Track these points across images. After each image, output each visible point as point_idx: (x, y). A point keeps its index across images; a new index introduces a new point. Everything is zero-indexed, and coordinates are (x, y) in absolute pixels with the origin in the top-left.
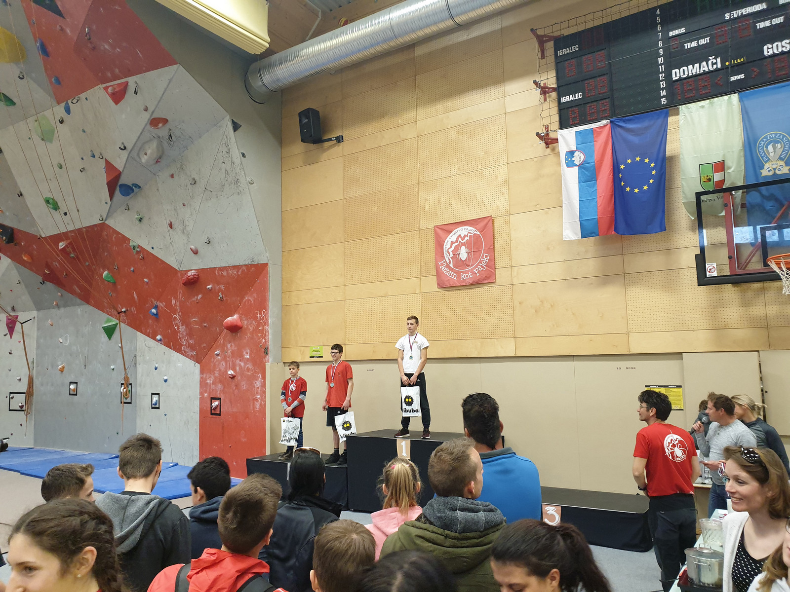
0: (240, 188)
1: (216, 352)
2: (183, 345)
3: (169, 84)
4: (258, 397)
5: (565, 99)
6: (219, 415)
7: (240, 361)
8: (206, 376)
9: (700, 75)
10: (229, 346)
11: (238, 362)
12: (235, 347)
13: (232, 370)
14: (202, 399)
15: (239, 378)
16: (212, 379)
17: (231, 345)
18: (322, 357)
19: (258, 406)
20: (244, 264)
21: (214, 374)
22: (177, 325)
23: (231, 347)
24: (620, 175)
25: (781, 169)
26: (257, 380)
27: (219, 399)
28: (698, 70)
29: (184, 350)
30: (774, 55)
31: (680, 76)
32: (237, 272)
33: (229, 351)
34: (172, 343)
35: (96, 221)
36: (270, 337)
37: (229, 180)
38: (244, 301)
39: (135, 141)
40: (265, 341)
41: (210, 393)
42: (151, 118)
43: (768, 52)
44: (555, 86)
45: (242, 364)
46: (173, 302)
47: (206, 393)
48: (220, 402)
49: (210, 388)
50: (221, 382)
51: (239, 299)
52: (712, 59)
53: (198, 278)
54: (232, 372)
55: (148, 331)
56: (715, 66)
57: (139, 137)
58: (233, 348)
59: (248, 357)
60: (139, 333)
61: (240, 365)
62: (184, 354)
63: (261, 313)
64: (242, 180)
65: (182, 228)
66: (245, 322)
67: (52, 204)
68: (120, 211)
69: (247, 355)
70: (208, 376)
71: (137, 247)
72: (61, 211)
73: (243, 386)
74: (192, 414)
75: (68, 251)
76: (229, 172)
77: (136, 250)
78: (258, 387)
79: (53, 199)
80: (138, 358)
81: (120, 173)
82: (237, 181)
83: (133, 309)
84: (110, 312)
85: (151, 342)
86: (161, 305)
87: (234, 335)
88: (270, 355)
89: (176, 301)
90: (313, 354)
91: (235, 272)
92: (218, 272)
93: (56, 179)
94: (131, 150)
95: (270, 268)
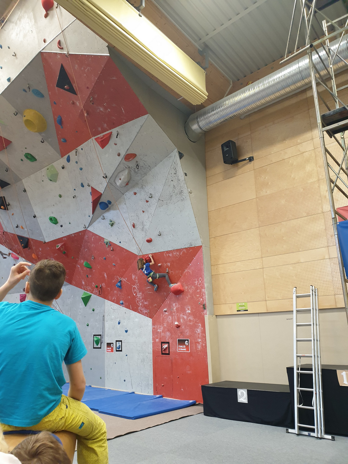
0: (183, 196)
1: (165, 310)
2: (140, 306)
4: (200, 340)
6: (169, 354)
7: (184, 315)
8: (157, 327)
10: (174, 305)
12: (179, 305)
13: (177, 322)
14: (154, 344)
15: (183, 327)
16: (162, 328)
17: (176, 304)
18: (247, 310)
19: (199, 347)
20: (184, 247)
21: (163, 325)
22: (135, 292)
26: (197, 328)
27: (168, 343)
29: (140, 310)
32: (180, 253)
33: (175, 309)
34: (132, 305)
35: (81, 229)
36: (206, 297)
37: (176, 192)
38: (184, 273)
39: (114, 171)
40: (203, 300)
41: (160, 339)
42: (126, 154)
45: (185, 317)
46: (133, 277)
47: (157, 338)
48: (169, 345)
49: (160, 335)
50: (168, 331)
51: (181, 271)
55: (113, 298)
57: (116, 169)
58: (177, 306)
59: (190, 312)
60: (106, 301)
61: (183, 319)
62: (140, 312)
63: (198, 280)
64: (186, 192)
65: (141, 227)
66: (186, 287)
67: (54, 221)
68: (98, 220)
69: (189, 310)
70: (158, 327)
71: (108, 243)
72: (59, 225)
73: (187, 332)
74: (147, 354)
75: (62, 249)
76: (176, 186)
77: (108, 245)
78: (199, 333)
79: (54, 218)
80: (106, 317)
81: (101, 195)
82: (181, 192)
83: (103, 284)
84: (86, 288)
85: (116, 306)
86: (124, 280)
87: (177, 296)
88: (207, 310)
89: (135, 276)
90: (240, 308)
91: (178, 254)
92: (166, 255)
93: (57, 205)
94: (110, 178)
95: (204, 249)
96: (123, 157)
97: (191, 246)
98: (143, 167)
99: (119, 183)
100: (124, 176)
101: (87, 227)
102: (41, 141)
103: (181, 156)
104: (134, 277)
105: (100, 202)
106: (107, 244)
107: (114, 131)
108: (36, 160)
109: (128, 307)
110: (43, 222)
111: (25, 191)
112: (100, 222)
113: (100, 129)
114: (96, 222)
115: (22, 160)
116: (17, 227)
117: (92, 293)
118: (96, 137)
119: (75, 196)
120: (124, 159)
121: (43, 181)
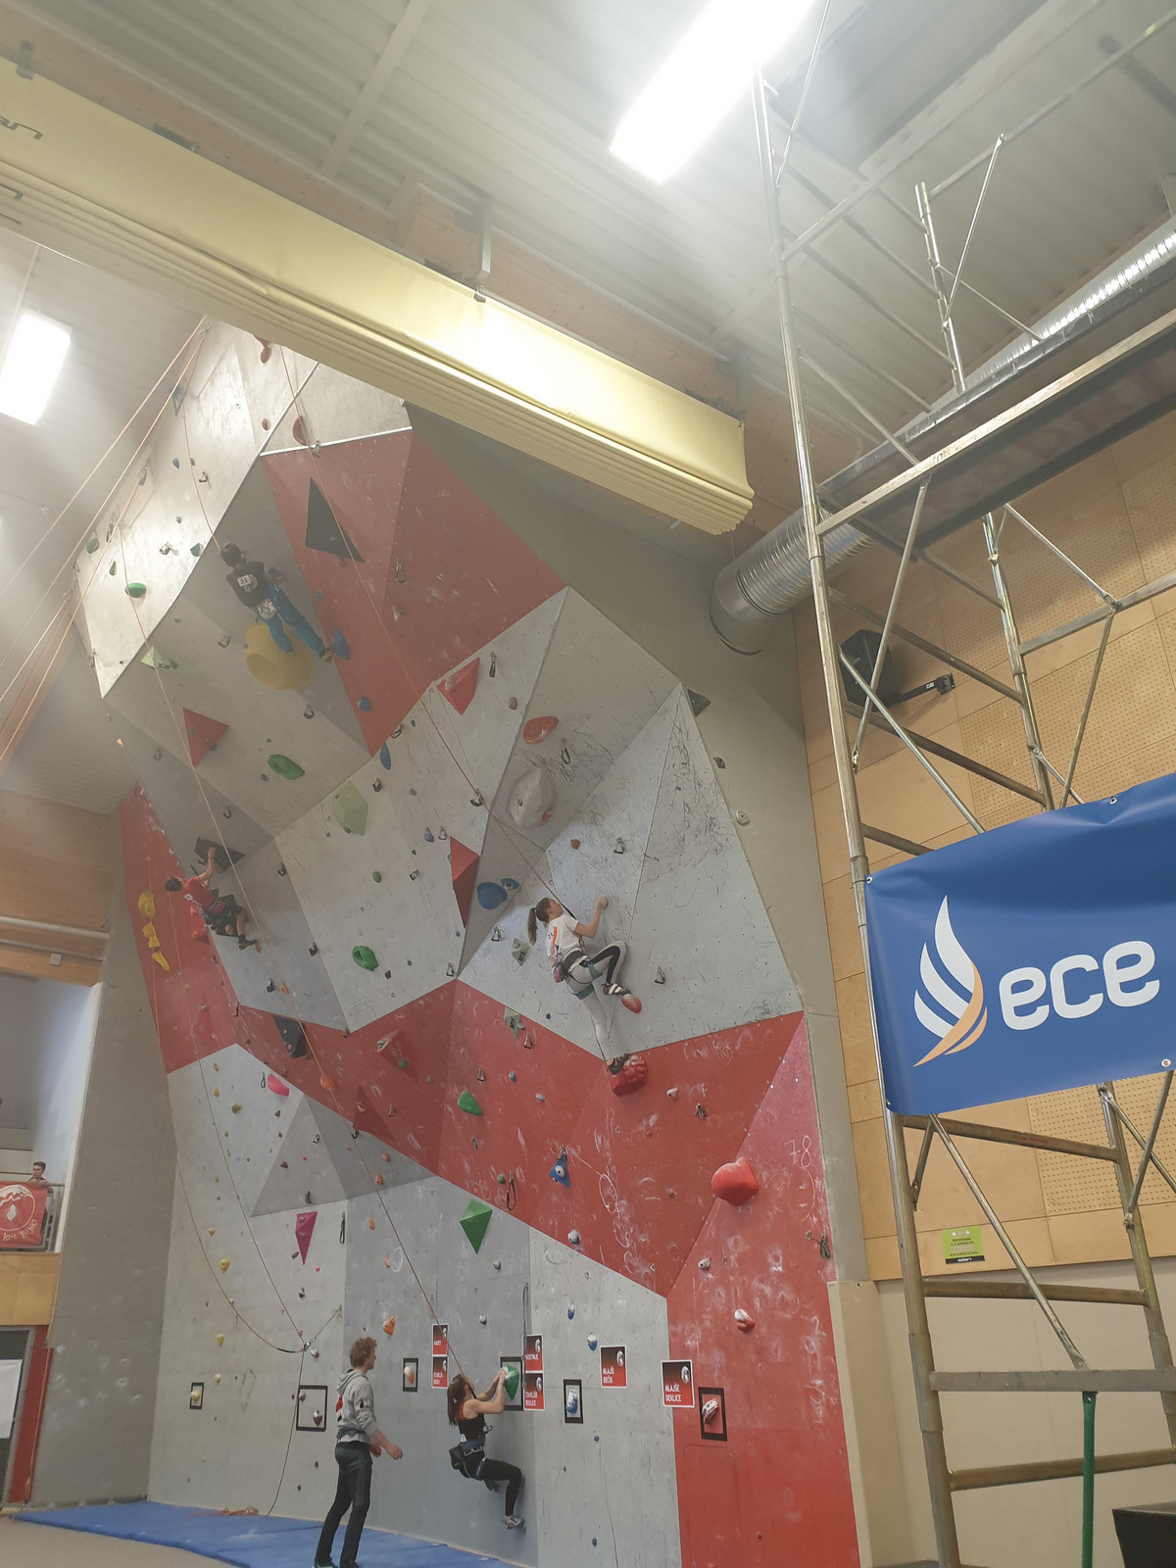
0: (719, 838)
1: (701, 1262)
2: (626, 1250)
3: (552, 636)
4: (819, 1382)
6: (723, 1437)
7: (762, 1281)
8: (683, 1331)
11: (756, 1284)
12: (745, 1244)
13: (744, 1308)
15: (763, 1330)
16: (698, 1335)
17: (736, 1241)
18: (981, 1258)
19: (820, 1411)
20: (746, 1020)
21: (702, 1321)
22: (609, 1199)
23: (735, 1246)
26: (808, 1334)
27: (719, 1392)
29: (630, 1265)
32: (733, 1045)
33: (732, 1258)
34: (603, 1248)
35: (442, 979)
36: (831, 1208)
37: (694, 824)
38: (755, 1119)
40: (820, 1222)
45: (768, 1290)
46: (598, 1140)
48: (723, 1401)
49: (696, 1362)
50: (718, 1344)
51: (742, 1113)
53: (645, 1073)
54: (745, 1314)
55: (551, 1222)
57: (506, 770)
59: (780, 1269)
60: (532, 1230)
61: (763, 1296)
62: (629, 1273)
63: (799, 1147)
64: (724, 819)
66: (764, 1175)
67: (366, 958)
68: (484, 945)
69: (777, 1264)
70: (687, 1328)
71: (517, 1021)
72: (381, 970)
73: (776, 1352)
74: (658, 1436)
75: (394, 1053)
76: (691, 806)
77: (516, 1028)
78: (815, 1355)
79: (367, 949)
80: (533, 1292)
81: (477, 860)
82: (711, 824)
83: (519, 1171)
84: (475, 1186)
85: (559, 1250)
86: (573, 1152)
87: (740, 1210)
88: (835, 1260)
89: (602, 1140)
90: (956, 1251)
91: (727, 1047)
92: (688, 1053)
93: (371, 905)
94: (493, 803)
95: (810, 1024)
96: (520, 731)
97: (767, 1017)
98: (585, 754)
99: (518, 814)
100: (530, 790)
101: (456, 970)
102: (305, 715)
103: (698, 705)
104: (600, 1139)
105: (478, 883)
106: (512, 1026)
107: (484, 654)
108: (302, 773)
109: (593, 1255)
110: (338, 965)
111: (283, 871)
112: (489, 950)
113: (445, 655)
114: (480, 951)
115: (265, 778)
116: (271, 988)
117: (493, 1203)
118: (439, 681)
119: (417, 872)
120: (521, 738)
121: (328, 835)
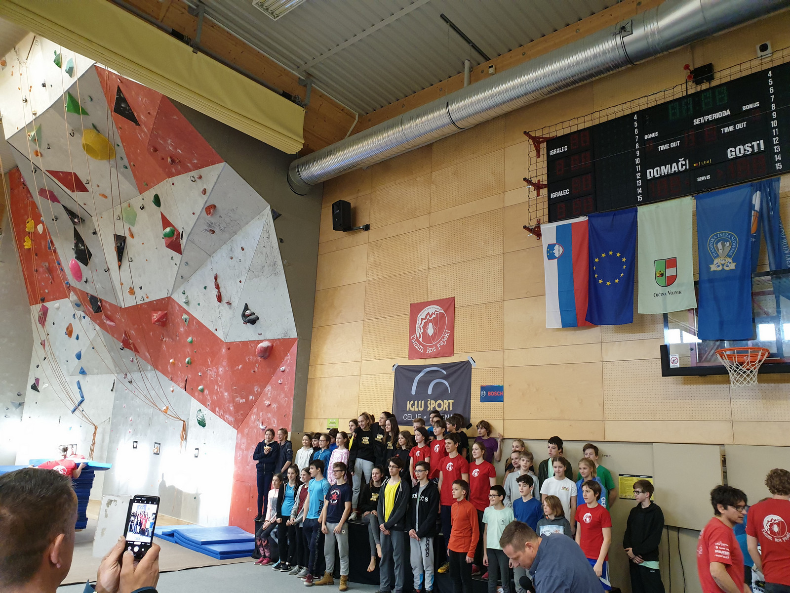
0: (277, 270)
3: (218, 179)
5: (553, 195)
8: (241, 442)
9: (671, 174)
10: (261, 413)
14: (236, 464)
16: (245, 444)
20: (278, 338)
21: (247, 440)
22: (221, 392)
24: (594, 268)
25: (729, 265)
28: (670, 171)
29: (226, 417)
30: (737, 158)
31: (654, 176)
35: (163, 295)
37: (268, 262)
39: (192, 226)
41: (242, 458)
42: (206, 206)
43: (732, 155)
44: (546, 183)
46: (220, 370)
47: (239, 457)
49: (243, 453)
51: (272, 370)
52: (682, 161)
55: (199, 396)
56: (684, 167)
57: (195, 223)
58: (264, 416)
62: (226, 420)
64: (280, 264)
66: (275, 393)
69: (274, 424)
72: (138, 285)
76: (268, 255)
80: (190, 422)
82: (275, 264)
83: (189, 376)
84: (172, 377)
93: (135, 257)
97: (285, 337)
98: (229, 223)
103: (276, 216)
109: (214, 411)
117: (179, 386)
120: (204, 211)
